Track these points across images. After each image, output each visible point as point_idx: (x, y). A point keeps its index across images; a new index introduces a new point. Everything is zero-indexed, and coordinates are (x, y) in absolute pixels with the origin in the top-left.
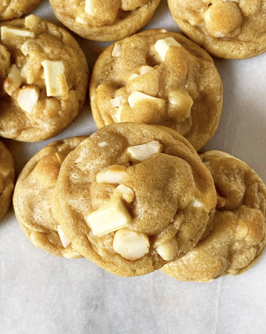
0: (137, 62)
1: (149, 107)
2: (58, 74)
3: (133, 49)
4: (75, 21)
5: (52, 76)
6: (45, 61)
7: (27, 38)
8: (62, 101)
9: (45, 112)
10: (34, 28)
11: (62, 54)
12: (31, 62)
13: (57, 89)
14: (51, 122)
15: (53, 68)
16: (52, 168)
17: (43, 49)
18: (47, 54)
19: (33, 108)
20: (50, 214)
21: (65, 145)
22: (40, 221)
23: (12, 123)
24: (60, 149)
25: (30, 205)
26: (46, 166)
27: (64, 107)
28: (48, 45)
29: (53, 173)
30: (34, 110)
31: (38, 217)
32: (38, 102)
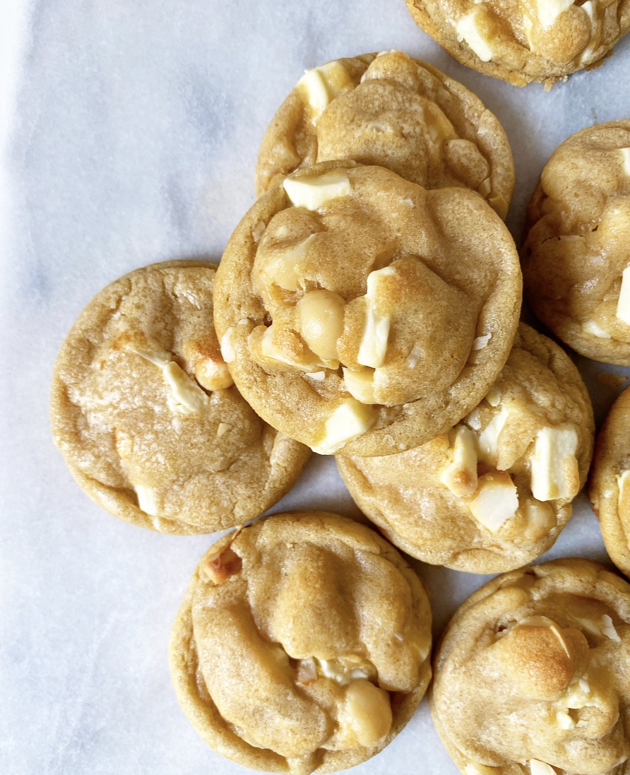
2: (566, 456)
4: (582, 330)
5: (555, 459)
6: (545, 428)
8: (559, 507)
9: (528, 533)
11: (569, 408)
12: (515, 429)
13: (560, 488)
14: (533, 549)
15: (559, 443)
16: (552, 667)
17: (531, 394)
18: (543, 408)
19: (505, 523)
20: (522, 742)
21: (547, 588)
22: (494, 745)
23: (448, 543)
24: (536, 596)
25: (477, 716)
26: (536, 658)
27: (563, 519)
28: (541, 386)
29: (555, 680)
30: (506, 527)
31: (490, 739)
32: (516, 513)
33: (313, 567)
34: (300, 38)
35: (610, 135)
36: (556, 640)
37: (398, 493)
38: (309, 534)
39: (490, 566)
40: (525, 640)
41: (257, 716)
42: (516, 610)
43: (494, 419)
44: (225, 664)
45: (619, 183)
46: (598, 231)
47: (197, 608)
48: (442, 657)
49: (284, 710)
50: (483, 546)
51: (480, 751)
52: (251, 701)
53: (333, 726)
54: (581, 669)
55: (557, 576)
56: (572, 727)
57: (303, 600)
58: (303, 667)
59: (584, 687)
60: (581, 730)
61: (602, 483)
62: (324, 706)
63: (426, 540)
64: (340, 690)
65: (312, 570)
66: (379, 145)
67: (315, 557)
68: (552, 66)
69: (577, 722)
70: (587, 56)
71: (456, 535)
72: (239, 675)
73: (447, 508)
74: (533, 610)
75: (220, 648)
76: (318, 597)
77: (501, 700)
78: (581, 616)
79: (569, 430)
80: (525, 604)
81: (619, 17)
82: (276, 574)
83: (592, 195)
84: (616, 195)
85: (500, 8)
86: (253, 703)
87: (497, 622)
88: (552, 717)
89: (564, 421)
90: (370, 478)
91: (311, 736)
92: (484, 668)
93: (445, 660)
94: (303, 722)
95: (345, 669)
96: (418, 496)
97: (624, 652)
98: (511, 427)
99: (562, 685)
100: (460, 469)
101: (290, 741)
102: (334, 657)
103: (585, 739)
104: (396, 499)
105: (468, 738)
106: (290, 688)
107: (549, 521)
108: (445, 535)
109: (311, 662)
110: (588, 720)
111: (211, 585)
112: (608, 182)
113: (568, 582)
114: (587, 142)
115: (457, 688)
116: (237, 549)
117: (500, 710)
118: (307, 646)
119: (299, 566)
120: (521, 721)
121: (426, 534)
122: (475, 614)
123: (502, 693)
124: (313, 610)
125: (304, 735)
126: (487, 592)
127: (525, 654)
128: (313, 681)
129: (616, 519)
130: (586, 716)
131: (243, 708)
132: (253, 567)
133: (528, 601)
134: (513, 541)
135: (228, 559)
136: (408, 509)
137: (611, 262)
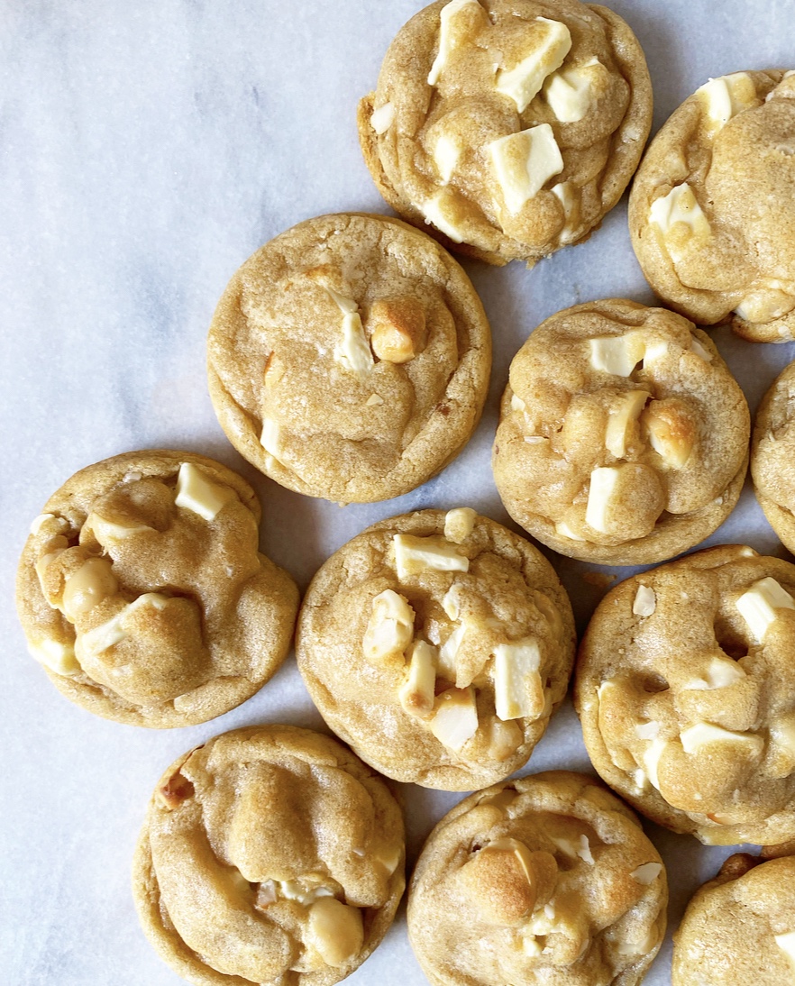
0: (697, 638)
1: (730, 760)
2: (527, 673)
3: (685, 607)
4: (555, 532)
5: (514, 677)
6: (501, 646)
7: (456, 573)
8: (526, 725)
9: (492, 753)
10: (464, 544)
11: (533, 620)
12: (470, 647)
13: (521, 706)
14: (501, 768)
15: (518, 660)
16: (511, 894)
17: (491, 607)
18: (503, 622)
19: (466, 743)
20: (493, 968)
21: (523, 806)
22: (468, 969)
23: (412, 761)
24: (512, 815)
25: (448, 941)
26: (496, 884)
27: (531, 737)
28: (503, 596)
29: (513, 907)
30: (466, 747)
31: (464, 963)
32: (477, 732)
33: (264, 787)
34: (255, 221)
35: (582, 323)
36: (519, 866)
37: (361, 710)
38: (260, 752)
39: (458, 784)
40: (488, 865)
41: (220, 944)
42: (490, 830)
43: (454, 633)
44: (183, 892)
45: (585, 379)
46: (562, 433)
47: (154, 835)
48: (416, 878)
49: (245, 936)
50: (452, 764)
51: (455, 976)
52: (210, 929)
53: (298, 948)
54: (545, 895)
55: (535, 792)
56: (537, 954)
57: (253, 823)
58: (264, 890)
59: (549, 913)
60: (547, 957)
61: (582, 694)
62: (287, 929)
63: (389, 758)
64: (302, 911)
65: (263, 790)
66: (785, 169)
67: (268, 776)
68: (527, 249)
69: (543, 949)
70: (565, 237)
71: (420, 754)
72: (196, 903)
73: (410, 726)
74: (507, 830)
75: (176, 876)
76: (269, 818)
77: (468, 925)
78: (559, 836)
79: (529, 646)
80: (500, 823)
81: (599, 191)
82: (230, 796)
83: (555, 395)
84: (581, 392)
85: (467, 190)
86: (213, 930)
87: (471, 842)
88: (518, 943)
89: (526, 635)
90: (333, 692)
91: (275, 961)
92: (452, 893)
93: (418, 881)
94: (265, 946)
95: (307, 890)
96: (381, 714)
97: (596, 875)
98: (467, 643)
99: (522, 912)
100: (413, 692)
101: (254, 966)
102: (293, 878)
103: (554, 966)
104: (359, 716)
105: (442, 962)
106: (249, 913)
107: (513, 740)
108: (408, 754)
109: (270, 884)
110: (554, 948)
111: (164, 811)
112: (572, 380)
113: (546, 800)
114: (558, 330)
115: (426, 912)
116: (187, 774)
117: (470, 935)
118: (261, 869)
119: (251, 787)
120: (491, 947)
121: (390, 754)
122: (448, 834)
123: (469, 919)
124: (265, 832)
125: (268, 960)
126: (464, 808)
127: (487, 879)
128: (273, 904)
129: (597, 733)
130: (551, 943)
131: (204, 936)
132: (206, 790)
133: (502, 819)
134: (477, 761)
135: (178, 784)
136: (372, 727)
137: (576, 466)
